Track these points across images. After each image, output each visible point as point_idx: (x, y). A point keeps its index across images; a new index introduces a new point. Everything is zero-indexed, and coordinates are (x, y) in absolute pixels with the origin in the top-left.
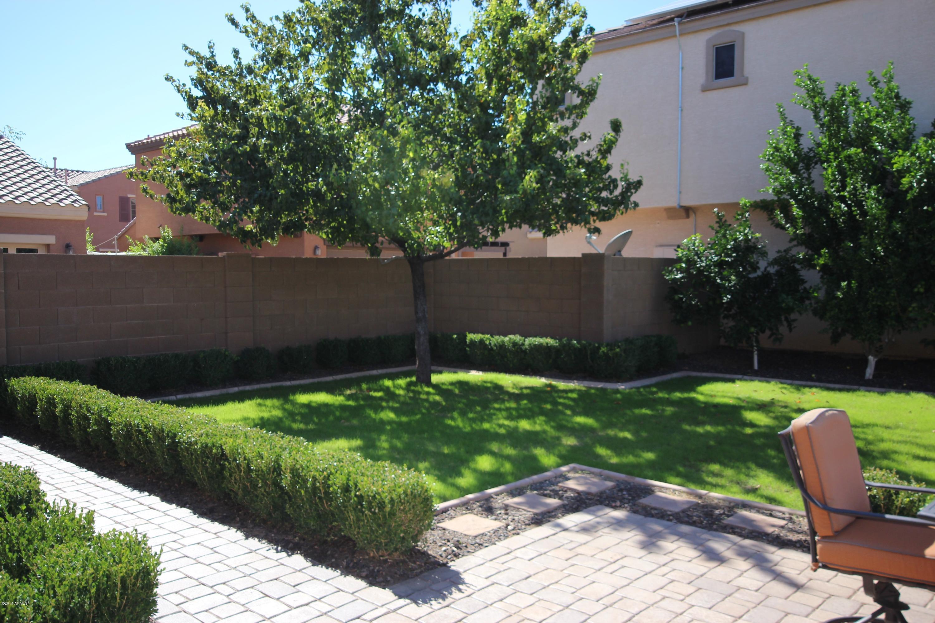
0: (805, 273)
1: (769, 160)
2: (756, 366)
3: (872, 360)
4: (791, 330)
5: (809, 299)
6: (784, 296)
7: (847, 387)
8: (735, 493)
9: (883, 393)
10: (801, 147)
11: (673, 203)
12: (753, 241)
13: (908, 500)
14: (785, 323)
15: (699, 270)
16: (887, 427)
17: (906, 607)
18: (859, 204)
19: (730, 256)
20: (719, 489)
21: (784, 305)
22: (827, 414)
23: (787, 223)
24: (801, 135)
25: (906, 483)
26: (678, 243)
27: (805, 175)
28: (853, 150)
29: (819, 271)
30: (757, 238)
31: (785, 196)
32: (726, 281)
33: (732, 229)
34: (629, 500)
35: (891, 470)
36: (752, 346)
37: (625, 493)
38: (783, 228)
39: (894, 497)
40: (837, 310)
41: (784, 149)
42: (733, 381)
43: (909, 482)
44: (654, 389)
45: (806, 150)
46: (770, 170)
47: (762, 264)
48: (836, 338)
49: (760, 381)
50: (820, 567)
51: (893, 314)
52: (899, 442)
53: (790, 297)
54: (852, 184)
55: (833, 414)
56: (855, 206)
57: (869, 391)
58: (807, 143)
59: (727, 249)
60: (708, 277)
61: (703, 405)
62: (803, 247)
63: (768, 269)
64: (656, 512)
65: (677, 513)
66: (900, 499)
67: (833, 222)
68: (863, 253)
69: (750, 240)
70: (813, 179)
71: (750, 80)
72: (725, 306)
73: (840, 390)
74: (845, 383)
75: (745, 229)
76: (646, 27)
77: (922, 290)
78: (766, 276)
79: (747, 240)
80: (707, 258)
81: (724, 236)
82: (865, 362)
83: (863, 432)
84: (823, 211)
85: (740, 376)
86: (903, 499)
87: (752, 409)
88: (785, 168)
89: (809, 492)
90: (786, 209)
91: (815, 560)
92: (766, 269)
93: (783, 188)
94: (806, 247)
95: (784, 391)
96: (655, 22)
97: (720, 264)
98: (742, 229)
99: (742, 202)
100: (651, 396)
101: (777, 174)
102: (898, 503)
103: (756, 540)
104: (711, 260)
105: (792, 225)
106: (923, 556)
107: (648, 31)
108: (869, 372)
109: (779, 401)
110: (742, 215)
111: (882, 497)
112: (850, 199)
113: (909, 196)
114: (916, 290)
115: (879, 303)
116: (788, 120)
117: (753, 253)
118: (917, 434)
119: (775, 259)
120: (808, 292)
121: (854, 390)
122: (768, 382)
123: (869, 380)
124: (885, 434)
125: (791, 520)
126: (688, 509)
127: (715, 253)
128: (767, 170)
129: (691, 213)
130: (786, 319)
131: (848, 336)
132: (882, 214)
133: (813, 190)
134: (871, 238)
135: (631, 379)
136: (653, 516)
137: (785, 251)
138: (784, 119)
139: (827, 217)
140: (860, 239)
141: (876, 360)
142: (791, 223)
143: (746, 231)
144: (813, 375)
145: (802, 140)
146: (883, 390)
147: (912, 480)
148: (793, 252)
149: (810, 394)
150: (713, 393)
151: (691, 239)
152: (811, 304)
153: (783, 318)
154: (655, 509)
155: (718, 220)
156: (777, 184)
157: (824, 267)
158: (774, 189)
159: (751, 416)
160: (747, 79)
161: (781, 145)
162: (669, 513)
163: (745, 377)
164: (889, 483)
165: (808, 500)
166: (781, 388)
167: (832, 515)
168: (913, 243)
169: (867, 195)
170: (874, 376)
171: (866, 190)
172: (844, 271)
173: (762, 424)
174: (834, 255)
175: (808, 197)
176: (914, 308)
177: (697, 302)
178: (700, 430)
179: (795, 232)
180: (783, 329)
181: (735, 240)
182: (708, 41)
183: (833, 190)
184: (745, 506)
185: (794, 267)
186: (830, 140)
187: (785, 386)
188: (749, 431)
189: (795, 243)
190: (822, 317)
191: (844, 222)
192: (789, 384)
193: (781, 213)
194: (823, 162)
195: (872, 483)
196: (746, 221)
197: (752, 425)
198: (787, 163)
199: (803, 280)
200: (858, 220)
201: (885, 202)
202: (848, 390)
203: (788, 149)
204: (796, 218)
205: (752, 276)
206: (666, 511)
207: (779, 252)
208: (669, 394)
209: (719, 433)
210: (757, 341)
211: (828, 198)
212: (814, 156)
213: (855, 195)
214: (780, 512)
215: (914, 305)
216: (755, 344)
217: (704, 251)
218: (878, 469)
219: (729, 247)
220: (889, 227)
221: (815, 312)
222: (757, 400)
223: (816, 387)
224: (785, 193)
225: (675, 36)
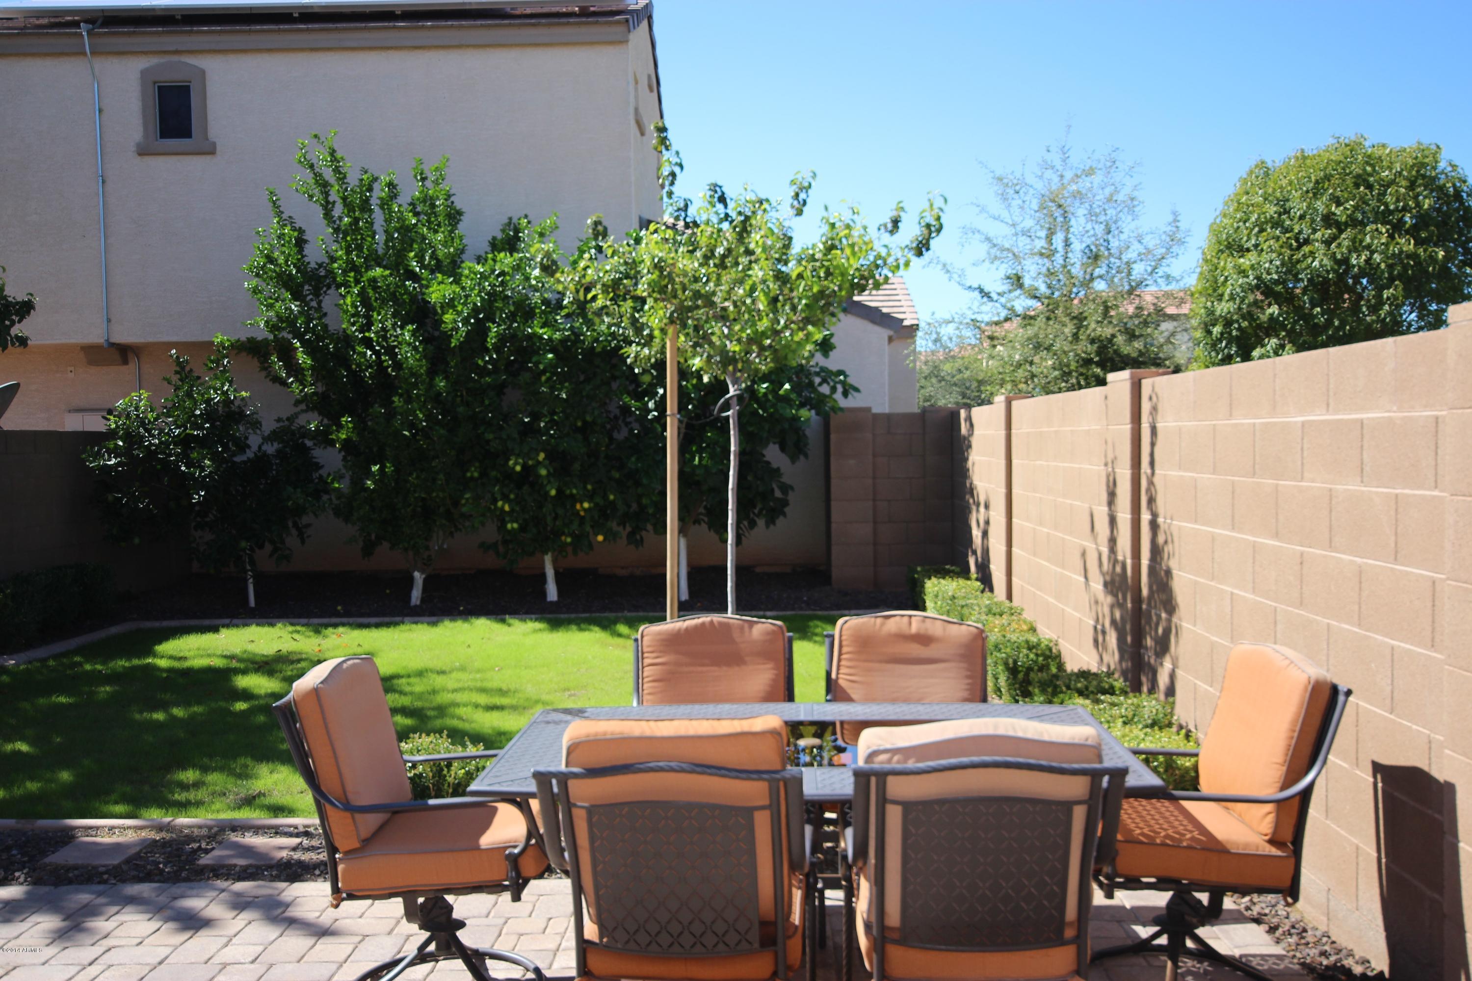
0: (321, 454)
1: (257, 275)
2: (252, 603)
3: (418, 577)
4: (303, 542)
5: (327, 492)
6: (290, 489)
7: (387, 619)
8: (218, 811)
9: (434, 624)
10: (306, 259)
11: (96, 336)
12: (237, 403)
13: (463, 771)
14: (294, 532)
15: (151, 453)
16: (442, 672)
17: (461, 924)
18: (391, 351)
19: (201, 428)
20: (193, 811)
21: (290, 503)
22: (345, 666)
23: (289, 376)
24: (306, 241)
25: (460, 749)
26: (109, 406)
27: (314, 304)
28: (378, 271)
29: (340, 450)
30: (243, 399)
31: (285, 334)
32: (194, 467)
33: (201, 384)
34: (24, 862)
35: (440, 732)
36: (246, 572)
37: (14, 852)
38: (283, 383)
39: (445, 771)
40: (367, 507)
41: (281, 260)
42: (215, 629)
43: (464, 746)
44: (77, 659)
45: (313, 265)
46: (260, 292)
47: (254, 441)
48: (368, 549)
49: (258, 625)
50: (343, 899)
51: (442, 510)
52: (455, 691)
53: (299, 490)
54: (380, 321)
55: (354, 664)
56: (385, 354)
57: (416, 623)
58: (315, 254)
59: (196, 416)
60: (165, 463)
61: (165, 675)
62: (316, 414)
63: (264, 448)
64: (76, 872)
65: (117, 867)
66: (453, 773)
67: (356, 377)
68: (398, 422)
69: (232, 402)
70: (325, 311)
71: (218, 148)
72: (197, 508)
73: (378, 626)
74: (383, 615)
75: (223, 385)
76: (25, 27)
77: (476, 475)
78: (261, 458)
79: (227, 402)
80: (161, 431)
81: (189, 394)
82: (411, 581)
83: (408, 684)
84: (343, 360)
85: (227, 621)
86: (457, 772)
87: (244, 672)
88: (283, 290)
89: (323, 789)
90: (287, 354)
91: (336, 890)
92: (260, 447)
93: (282, 321)
94: (320, 414)
95: (296, 636)
96: (45, 21)
97: (185, 441)
98: (218, 385)
99: (217, 340)
100: (69, 672)
101: (271, 298)
102: (450, 780)
103: (254, 880)
104: (168, 434)
105: (297, 380)
106: (477, 848)
107: (30, 34)
108: (416, 595)
109: (290, 653)
110: (218, 362)
111: (431, 774)
112: (378, 344)
113: (454, 343)
114: (469, 475)
115: (423, 496)
116: (284, 216)
117: (237, 422)
118: (478, 676)
119: (274, 432)
120: (327, 483)
121: (396, 624)
122: (272, 625)
123: (416, 606)
124: (439, 681)
125: (307, 834)
126: (137, 856)
127: (175, 423)
128: (255, 291)
129: (130, 356)
130: (295, 525)
131: (386, 545)
132: (421, 366)
133: (325, 327)
134: (409, 400)
135: (29, 646)
136: (70, 882)
137: (288, 419)
138: (279, 214)
139: (348, 368)
140: (394, 402)
141: (424, 576)
142: (296, 377)
143: (226, 388)
144: (339, 608)
145: (308, 249)
146: (434, 619)
147: (468, 743)
148: (301, 420)
149: (334, 636)
150: (182, 654)
151: (131, 400)
152: (330, 499)
153: (290, 524)
154: (75, 868)
155: (178, 369)
156: (271, 314)
157: (346, 443)
158: (266, 322)
159: (244, 682)
160: (214, 145)
161: (276, 254)
162: (102, 869)
163: (235, 621)
164: (439, 752)
165: (322, 801)
166: (292, 633)
167: (358, 816)
168: (461, 409)
169: (400, 339)
170: (423, 600)
171: (399, 331)
172: (375, 449)
173: (262, 692)
174: (360, 425)
175: (319, 338)
176: (467, 499)
177: (148, 504)
178: (159, 716)
179: (301, 391)
180: (292, 541)
181: (208, 401)
182: (144, 73)
183: (354, 329)
184: (236, 827)
185: (304, 444)
186: (348, 252)
187: (298, 628)
188: (241, 706)
189: (303, 406)
190: (347, 520)
191: (371, 377)
192: (303, 625)
193: (279, 360)
194: (339, 286)
195: (418, 758)
196: (224, 372)
197: (246, 695)
198: (285, 281)
199: (317, 464)
200: (390, 375)
201: (424, 350)
202: (388, 625)
203: (286, 261)
204: (303, 369)
205: (238, 459)
206: (95, 868)
207: (279, 420)
208: (103, 663)
209: (193, 717)
210: (252, 562)
211: (347, 341)
212: (326, 277)
213: (385, 338)
214: (290, 826)
215: (467, 496)
216: (248, 568)
217: (156, 419)
218: (424, 735)
219: (198, 412)
220: (431, 385)
221: (337, 512)
222: (255, 655)
223: (344, 625)
224: (284, 329)
225: (85, 54)
